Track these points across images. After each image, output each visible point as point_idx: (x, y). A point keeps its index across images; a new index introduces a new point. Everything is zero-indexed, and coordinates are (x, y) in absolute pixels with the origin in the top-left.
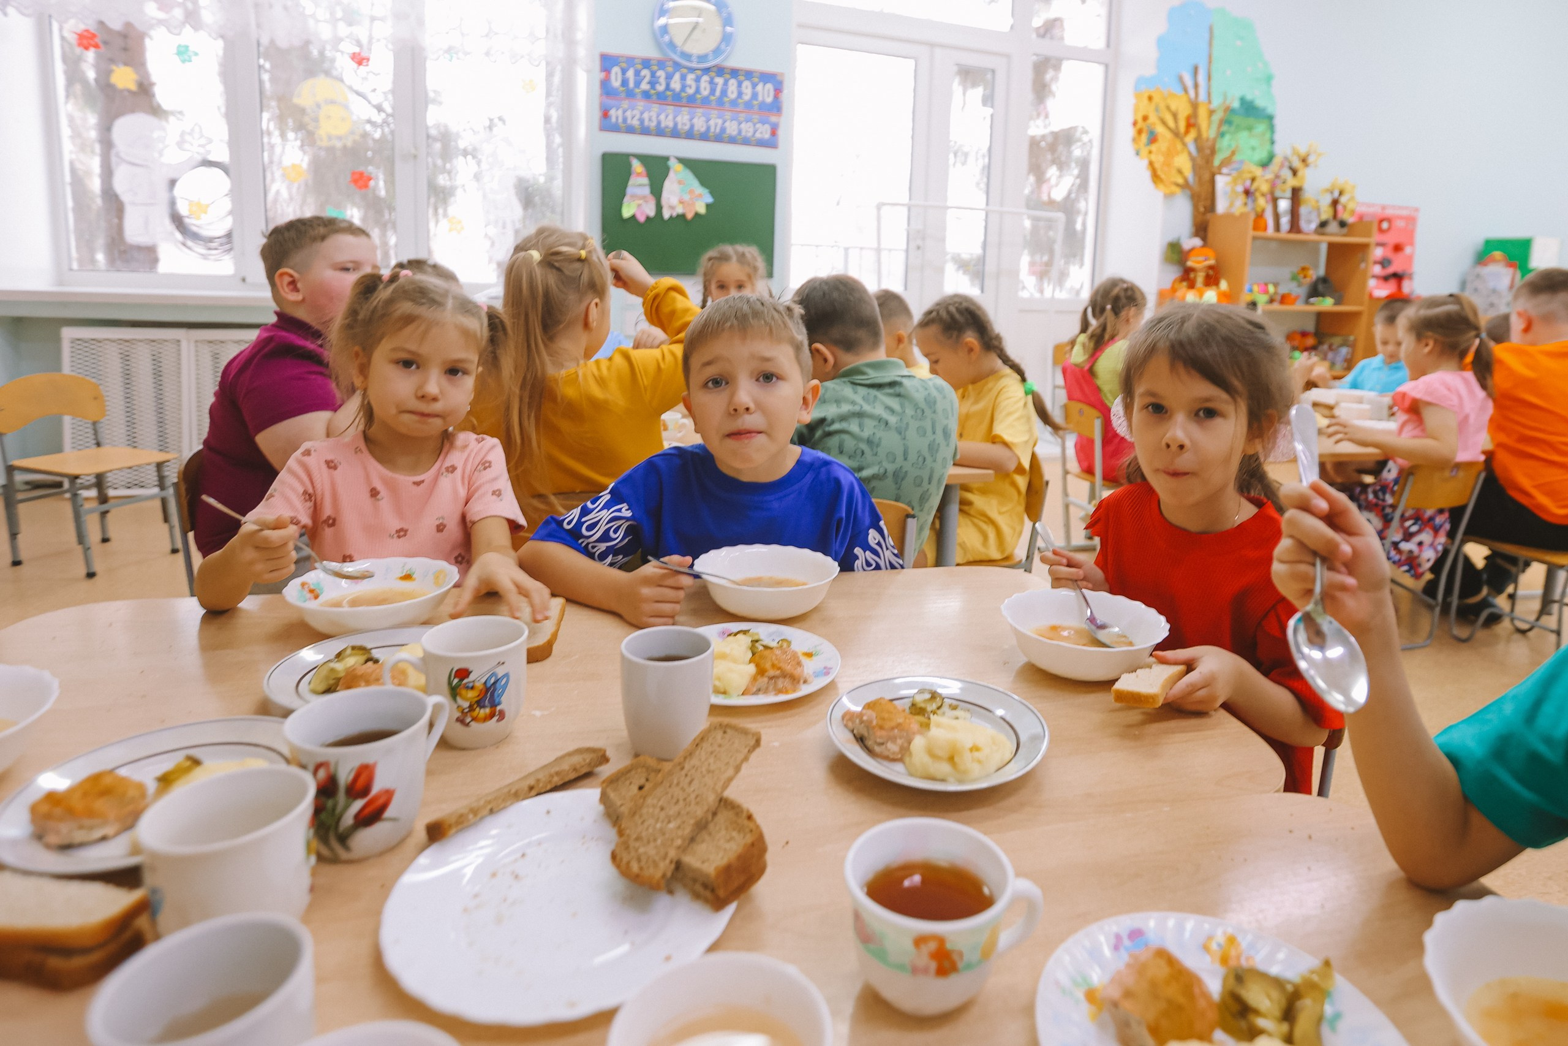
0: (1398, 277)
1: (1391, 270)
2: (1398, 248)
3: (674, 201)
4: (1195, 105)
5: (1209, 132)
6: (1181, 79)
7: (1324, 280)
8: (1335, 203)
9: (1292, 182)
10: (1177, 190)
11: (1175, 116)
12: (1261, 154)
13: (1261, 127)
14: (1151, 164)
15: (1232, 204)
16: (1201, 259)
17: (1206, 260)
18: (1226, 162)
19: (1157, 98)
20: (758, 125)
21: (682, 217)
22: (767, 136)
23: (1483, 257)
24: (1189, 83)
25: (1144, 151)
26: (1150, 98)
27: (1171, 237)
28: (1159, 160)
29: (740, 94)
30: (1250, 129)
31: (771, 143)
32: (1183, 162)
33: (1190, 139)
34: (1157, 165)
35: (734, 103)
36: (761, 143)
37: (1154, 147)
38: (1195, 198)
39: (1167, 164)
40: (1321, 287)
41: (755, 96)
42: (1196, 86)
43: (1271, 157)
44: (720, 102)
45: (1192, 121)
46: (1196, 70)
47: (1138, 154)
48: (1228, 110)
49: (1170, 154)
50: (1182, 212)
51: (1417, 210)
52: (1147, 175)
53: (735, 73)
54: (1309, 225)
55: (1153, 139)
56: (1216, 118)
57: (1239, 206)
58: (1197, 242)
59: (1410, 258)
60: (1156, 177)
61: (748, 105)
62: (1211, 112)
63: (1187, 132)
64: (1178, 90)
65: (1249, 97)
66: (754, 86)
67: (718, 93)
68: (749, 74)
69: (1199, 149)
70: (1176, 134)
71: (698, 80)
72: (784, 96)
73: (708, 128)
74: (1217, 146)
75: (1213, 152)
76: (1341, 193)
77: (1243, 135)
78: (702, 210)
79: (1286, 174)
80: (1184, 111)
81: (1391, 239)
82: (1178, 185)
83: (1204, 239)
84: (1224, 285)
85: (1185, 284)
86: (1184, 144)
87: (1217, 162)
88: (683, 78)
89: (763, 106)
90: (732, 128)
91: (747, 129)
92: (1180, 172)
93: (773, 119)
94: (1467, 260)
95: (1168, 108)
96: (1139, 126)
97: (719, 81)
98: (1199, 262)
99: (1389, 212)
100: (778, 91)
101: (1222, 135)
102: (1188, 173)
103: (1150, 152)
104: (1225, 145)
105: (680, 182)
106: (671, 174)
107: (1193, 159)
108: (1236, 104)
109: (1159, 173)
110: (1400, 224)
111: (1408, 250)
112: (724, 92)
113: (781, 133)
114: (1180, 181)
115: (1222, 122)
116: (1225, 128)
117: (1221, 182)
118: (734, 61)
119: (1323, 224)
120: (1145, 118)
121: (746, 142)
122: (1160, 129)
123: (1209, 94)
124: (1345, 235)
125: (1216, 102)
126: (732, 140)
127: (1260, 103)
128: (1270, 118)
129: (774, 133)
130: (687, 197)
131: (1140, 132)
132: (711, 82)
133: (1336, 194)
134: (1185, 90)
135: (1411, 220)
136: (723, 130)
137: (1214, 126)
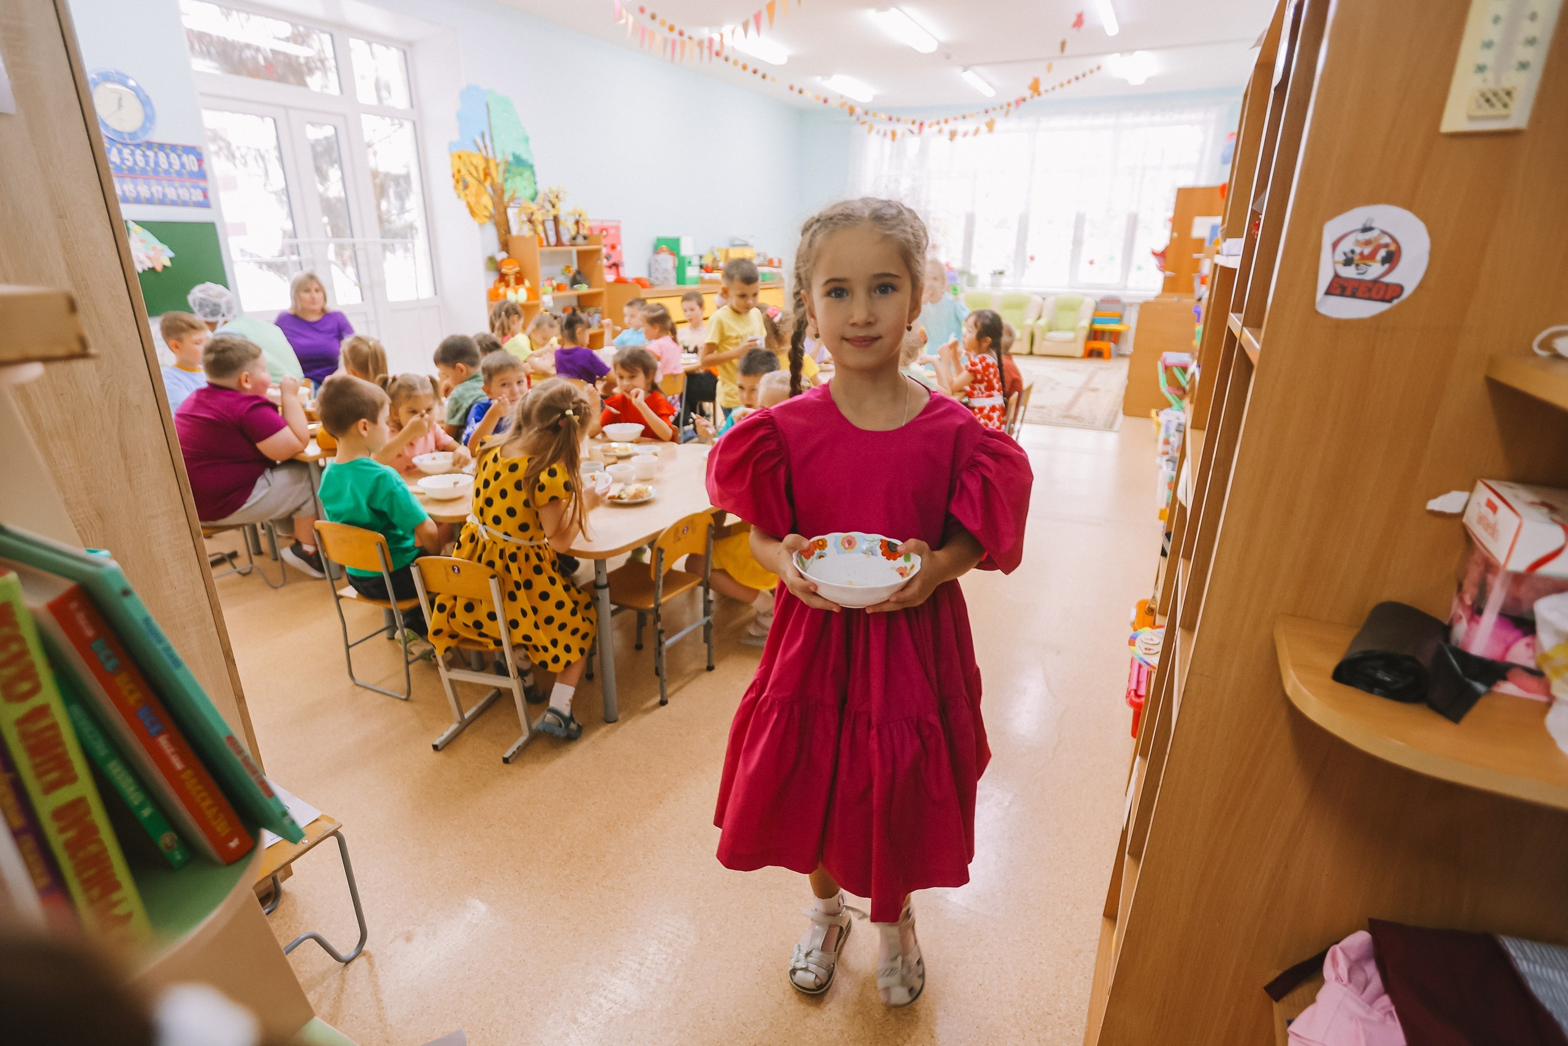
0: (616, 266)
1: (612, 261)
2: (613, 247)
3: (143, 257)
4: (487, 160)
5: (499, 179)
6: (475, 142)
7: (578, 272)
8: (577, 223)
9: (553, 212)
10: (486, 220)
11: (476, 168)
12: (529, 192)
13: (527, 173)
14: (468, 204)
15: (521, 229)
16: (510, 267)
17: (514, 268)
18: (512, 199)
19: (464, 157)
20: (192, 190)
21: (153, 269)
22: (201, 198)
23: (657, 250)
24: (481, 145)
25: (462, 195)
26: (460, 157)
27: (489, 254)
28: (472, 200)
29: (170, 164)
30: (521, 174)
31: (205, 204)
32: (486, 200)
33: (488, 184)
34: (472, 204)
35: (167, 172)
36: (198, 205)
37: (467, 192)
38: (497, 225)
39: (478, 202)
40: (578, 278)
41: (183, 165)
42: (485, 147)
43: (536, 194)
44: (155, 171)
45: (487, 171)
46: (483, 136)
47: (459, 197)
48: (507, 163)
49: (478, 196)
50: (491, 234)
51: (619, 221)
52: (467, 211)
53: (161, 147)
54: (566, 238)
55: (466, 187)
56: (501, 168)
57: (526, 231)
58: (504, 255)
59: (620, 253)
60: (472, 212)
61: (179, 174)
62: (497, 165)
63: (485, 179)
64: (474, 150)
65: (518, 153)
66: (179, 157)
67: (152, 164)
68: (173, 148)
69: (494, 190)
70: (479, 182)
71: (133, 154)
72: (205, 166)
73: (152, 194)
74: (505, 188)
75: (503, 192)
76: (580, 216)
77: (518, 179)
78: (168, 263)
79: (549, 206)
80: (481, 166)
81: (608, 241)
82: (487, 217)
83: (508, 252)
84: (527, 283)
85: (503, 284)
86: (485, 188)
87: (506, 199)
88: (120, 152)
89: (192, 174)
90: (171, 193)
91: (184, 194)
92: (486, 207)
93: (202, 184)
94: (649, 250)
95: (472, 164)
96: (456, 177)
97: (150, 153)
98: (509, 269)
99: (606, 224)
100: (200, 161)
101: (506, 180)
102: (491, 208)
103: (466, 195)
104: (509, 186)
105: (142, 241)
106: (132, 234)
107: (492, 198)
108: (511, 159)
109: (474, 209)
110: (612, 231)
111: (619, 248)
112: (157, 163)
113: (210, 195)
114: (487, 214)
115: (506, 171)
116: (507, 175)
117: (511, 213)
118: (157, 137)
119: (574, 238)
120: (459, 171)
121: (185, 204)
122: (469, 179)
123: (494, 153)
124: (587, 245)
125: (499, 158)
126: (173, 203)
127: (524, 156)
128: (531, 167)
129: (205, 196)
130: (151, 253)
131: (457, 182)
132: (145, 156)
133: (577, 217)
134: (480, 150)
135: (617, 228)
136: (164, 195)
137: (501, 174)
